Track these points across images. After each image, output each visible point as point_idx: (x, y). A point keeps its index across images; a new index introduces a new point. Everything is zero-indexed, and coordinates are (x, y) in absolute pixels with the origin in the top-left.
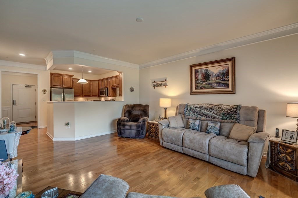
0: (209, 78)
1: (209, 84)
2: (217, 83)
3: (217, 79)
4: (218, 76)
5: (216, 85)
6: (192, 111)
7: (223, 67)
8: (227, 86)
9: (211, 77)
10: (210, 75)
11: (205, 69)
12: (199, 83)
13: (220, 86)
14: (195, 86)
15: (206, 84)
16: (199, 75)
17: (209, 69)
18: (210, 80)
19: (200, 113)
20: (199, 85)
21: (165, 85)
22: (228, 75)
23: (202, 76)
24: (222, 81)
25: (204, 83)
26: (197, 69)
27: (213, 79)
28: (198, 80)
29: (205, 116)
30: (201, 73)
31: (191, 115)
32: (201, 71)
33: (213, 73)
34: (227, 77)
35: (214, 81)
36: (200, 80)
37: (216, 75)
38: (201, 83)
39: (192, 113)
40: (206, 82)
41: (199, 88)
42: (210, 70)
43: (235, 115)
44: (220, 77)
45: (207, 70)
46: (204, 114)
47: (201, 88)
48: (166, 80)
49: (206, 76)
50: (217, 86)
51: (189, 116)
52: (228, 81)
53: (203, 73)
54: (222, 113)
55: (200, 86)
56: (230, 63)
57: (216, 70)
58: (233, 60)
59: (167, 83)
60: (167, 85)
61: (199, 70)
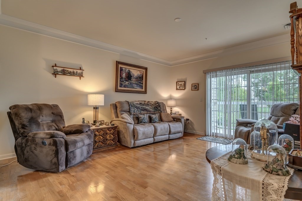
0: (131, 78)
1: (131, 84)
2: (136, 84)
3: (136, 81)
4: (137, 78)
5: (135, 85)
6: (136, 107)
7: (140, 72)
8: (142, 87)
9: (132, 78)
10: (132, 77)
11: (128, 69)
12: (123, 81)
13: (138, 87)
14: (120, 83)
15: (128, 83)
16: (123, 74)
17: (131, 70)
18: (131, 81)
19: (142, 109)
20: (123, 83)
21: (81, 76)
22: (143, 79)
23: (126, 75)
24: (139, 83)
25: (127, 82)
26: (122, 67)
27: (133, 80)
28: (122, 78)
29: (146, 110)
30: (125, 72)
31: (136, 112)
32: (125, 70)
33: (134, 75)
34: (142, 81)
35: (134, 82)
36: (124, 79)
37: (136, 77)
38: (125, 81)
39: (136, 110)
40: (129, 82)
41: (123, 86)
42: (132, 72)
43: (159, 108)
44: (138, 80)
45: (129, 71)
46: (145, 109)
47: (125, 87)
48: (80, 69)
49: (129, 76)
50: (136, 87)
51: (135, 112)
52: (143, 84)
53: (126, 73)
54: (153, 107)
55: (124, 85)
56: (144, 71)
57: (135, 73)
58: (146, 69)
59: (82, 73)
60: (82, 76)
61: (124, 69)
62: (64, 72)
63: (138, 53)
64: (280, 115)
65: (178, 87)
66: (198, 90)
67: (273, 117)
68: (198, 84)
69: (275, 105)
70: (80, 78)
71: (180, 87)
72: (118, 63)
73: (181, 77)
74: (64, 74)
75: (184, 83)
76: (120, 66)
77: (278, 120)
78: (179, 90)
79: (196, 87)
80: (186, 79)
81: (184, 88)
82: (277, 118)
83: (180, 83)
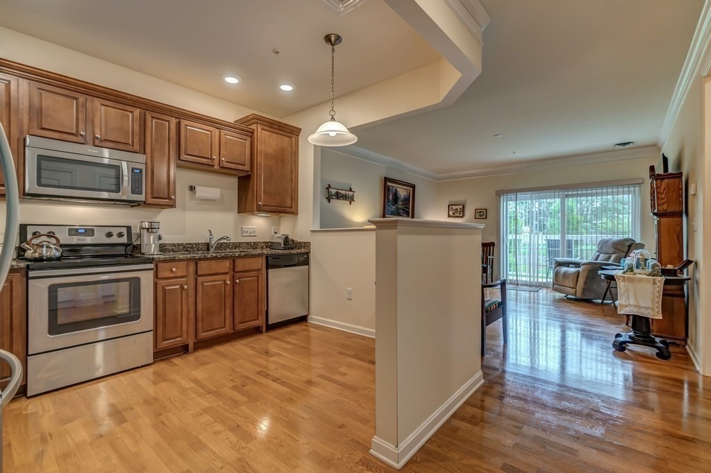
2: (402, 209)
3: (402, 205)
5: (402, 211)
7: (407, 192)
8: (408, 214)
9: (399, 200)
10: (398, 198)
11: (395, 188)
12: (390, 206)
13: (404, 214)
14: (387, 209)
15: (395, 209)
16: (390, 195)
17: (398, 190)
20: (390, 208)
21: (351, 199)
22: (409, 202)
23: (392, 196)
24: (406, 207)
27: (400, 204)
28: (389, 200)
32: (392, 190)
33: (400, 196)
34: (409, 205)
35: (400, 207)
36: (391, 202)
37: (402, 200)
38: (392, 206)
40: (395, 206)
44: (405, 203)
45: (396, 190)
47: (391, 213)
48: (351, 190)
49: (395, 197)
50: (402, 213)
52: (410, 209)
53: (393, 193)
55: (390, 211)
56: (411, 189)
57: (402, 192)
58: (413, 187)
59: (353, 195)
60: (353, 200)
61: (391, 187)
62: (338, 196)
63: (406, 165)
64: (611, 251)
65: (451, 213)
66: (486, 218)
67: (602, 255)
68: (486, 210)
69: (604, 240)
70: (350, 203)
71: (454, 214)
72: (386, 180)
73: (457, 198)
74: (338, 198)
75: (461, 207)
76: (389, 184)
77: (609, 258)
78: (452, 217)
79: (481, 214)
80: (465, 201)
81: (461, 215)
82: (607, 255)
83: (454, 207)
